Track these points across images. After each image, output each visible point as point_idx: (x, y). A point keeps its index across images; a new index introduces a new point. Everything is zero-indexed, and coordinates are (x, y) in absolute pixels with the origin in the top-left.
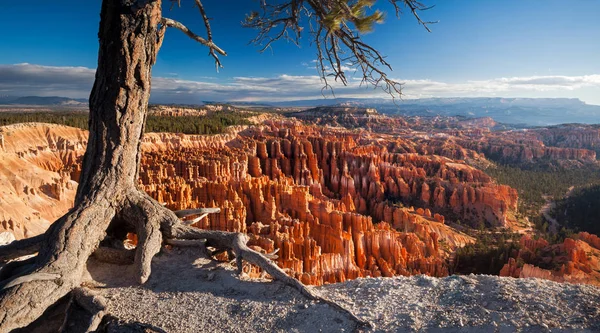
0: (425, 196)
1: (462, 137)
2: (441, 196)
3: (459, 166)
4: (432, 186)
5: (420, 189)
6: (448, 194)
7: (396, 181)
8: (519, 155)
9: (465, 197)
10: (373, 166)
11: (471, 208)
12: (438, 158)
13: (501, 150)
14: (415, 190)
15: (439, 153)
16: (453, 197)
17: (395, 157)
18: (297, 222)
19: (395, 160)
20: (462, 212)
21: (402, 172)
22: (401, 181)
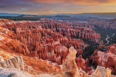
0: (80, 35)
1: (90, 23)
2: (83, 36)
3: (88, 29)
6: (85, 35)
7: (73, 33)
9: (89, 36)
10: (68, 30)
11: (90, 38)
13: (98, 26)
14: (77, 35)
15: (84, 26)
17: (74, 27)
18: (50, 36)
20: (88, 39)
21: (75, 31)
22: (75, 33)
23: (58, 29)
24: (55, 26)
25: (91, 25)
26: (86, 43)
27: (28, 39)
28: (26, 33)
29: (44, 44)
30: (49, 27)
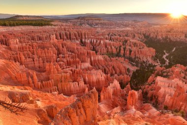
0: (122, 52)
1: (136, 30)
2: (128, 52)
3: (134, 41)
4: (124, 49)
5: (120, 50)
6: (130, 51)
7: (111, 48)
8: (156, 36)
9: (137, 53)
10: (102, 42)
11: (138, 56)
12: (126, 38)
13: (150, 34)
14: (118, 50)
15: (126, 36)
16: (132, 52)
17: (111, 38)
18: (73, 54)
19: (110, 39)
20: (135, 58)
21: (113, 44)
22: (113, 47)
23: (83, 40)
24: (79, 36)
25: (138, 33)
26: (133, 65)
27: (33, 58)
28: (29, 48)
29: (64, 69)
30: (69, 37)
